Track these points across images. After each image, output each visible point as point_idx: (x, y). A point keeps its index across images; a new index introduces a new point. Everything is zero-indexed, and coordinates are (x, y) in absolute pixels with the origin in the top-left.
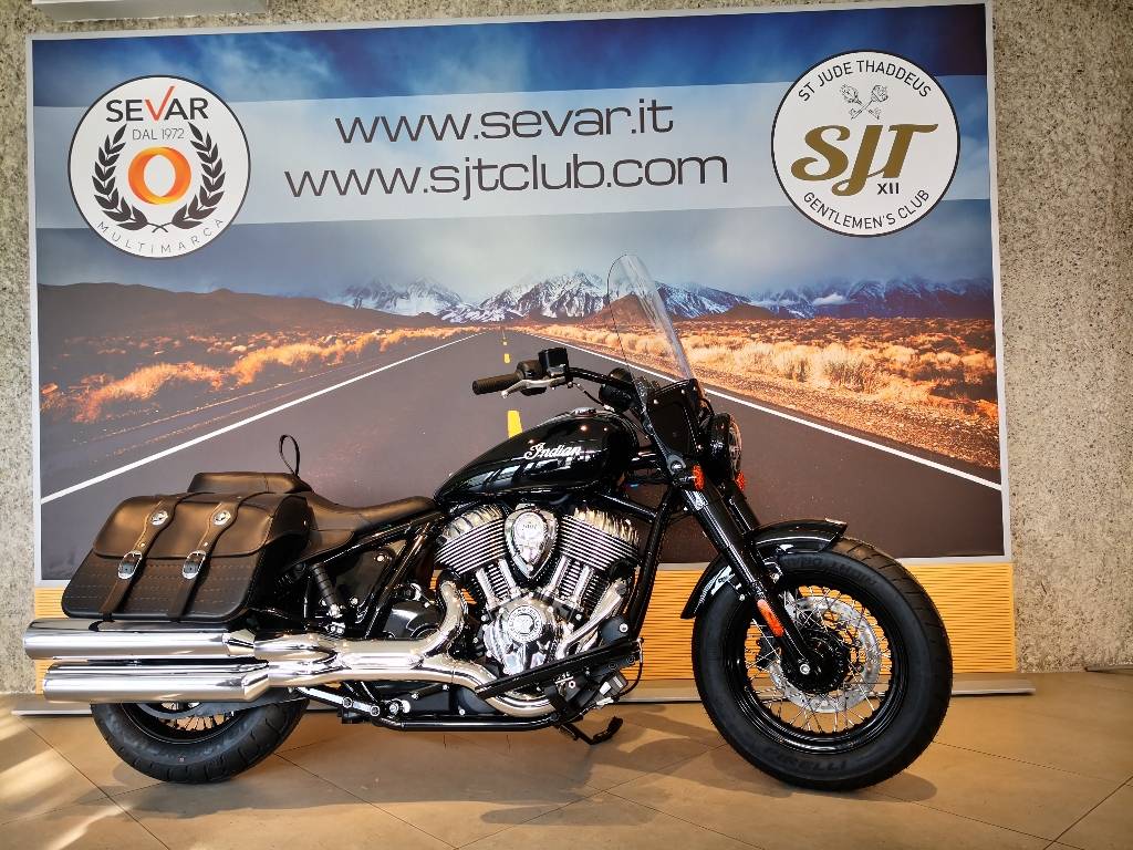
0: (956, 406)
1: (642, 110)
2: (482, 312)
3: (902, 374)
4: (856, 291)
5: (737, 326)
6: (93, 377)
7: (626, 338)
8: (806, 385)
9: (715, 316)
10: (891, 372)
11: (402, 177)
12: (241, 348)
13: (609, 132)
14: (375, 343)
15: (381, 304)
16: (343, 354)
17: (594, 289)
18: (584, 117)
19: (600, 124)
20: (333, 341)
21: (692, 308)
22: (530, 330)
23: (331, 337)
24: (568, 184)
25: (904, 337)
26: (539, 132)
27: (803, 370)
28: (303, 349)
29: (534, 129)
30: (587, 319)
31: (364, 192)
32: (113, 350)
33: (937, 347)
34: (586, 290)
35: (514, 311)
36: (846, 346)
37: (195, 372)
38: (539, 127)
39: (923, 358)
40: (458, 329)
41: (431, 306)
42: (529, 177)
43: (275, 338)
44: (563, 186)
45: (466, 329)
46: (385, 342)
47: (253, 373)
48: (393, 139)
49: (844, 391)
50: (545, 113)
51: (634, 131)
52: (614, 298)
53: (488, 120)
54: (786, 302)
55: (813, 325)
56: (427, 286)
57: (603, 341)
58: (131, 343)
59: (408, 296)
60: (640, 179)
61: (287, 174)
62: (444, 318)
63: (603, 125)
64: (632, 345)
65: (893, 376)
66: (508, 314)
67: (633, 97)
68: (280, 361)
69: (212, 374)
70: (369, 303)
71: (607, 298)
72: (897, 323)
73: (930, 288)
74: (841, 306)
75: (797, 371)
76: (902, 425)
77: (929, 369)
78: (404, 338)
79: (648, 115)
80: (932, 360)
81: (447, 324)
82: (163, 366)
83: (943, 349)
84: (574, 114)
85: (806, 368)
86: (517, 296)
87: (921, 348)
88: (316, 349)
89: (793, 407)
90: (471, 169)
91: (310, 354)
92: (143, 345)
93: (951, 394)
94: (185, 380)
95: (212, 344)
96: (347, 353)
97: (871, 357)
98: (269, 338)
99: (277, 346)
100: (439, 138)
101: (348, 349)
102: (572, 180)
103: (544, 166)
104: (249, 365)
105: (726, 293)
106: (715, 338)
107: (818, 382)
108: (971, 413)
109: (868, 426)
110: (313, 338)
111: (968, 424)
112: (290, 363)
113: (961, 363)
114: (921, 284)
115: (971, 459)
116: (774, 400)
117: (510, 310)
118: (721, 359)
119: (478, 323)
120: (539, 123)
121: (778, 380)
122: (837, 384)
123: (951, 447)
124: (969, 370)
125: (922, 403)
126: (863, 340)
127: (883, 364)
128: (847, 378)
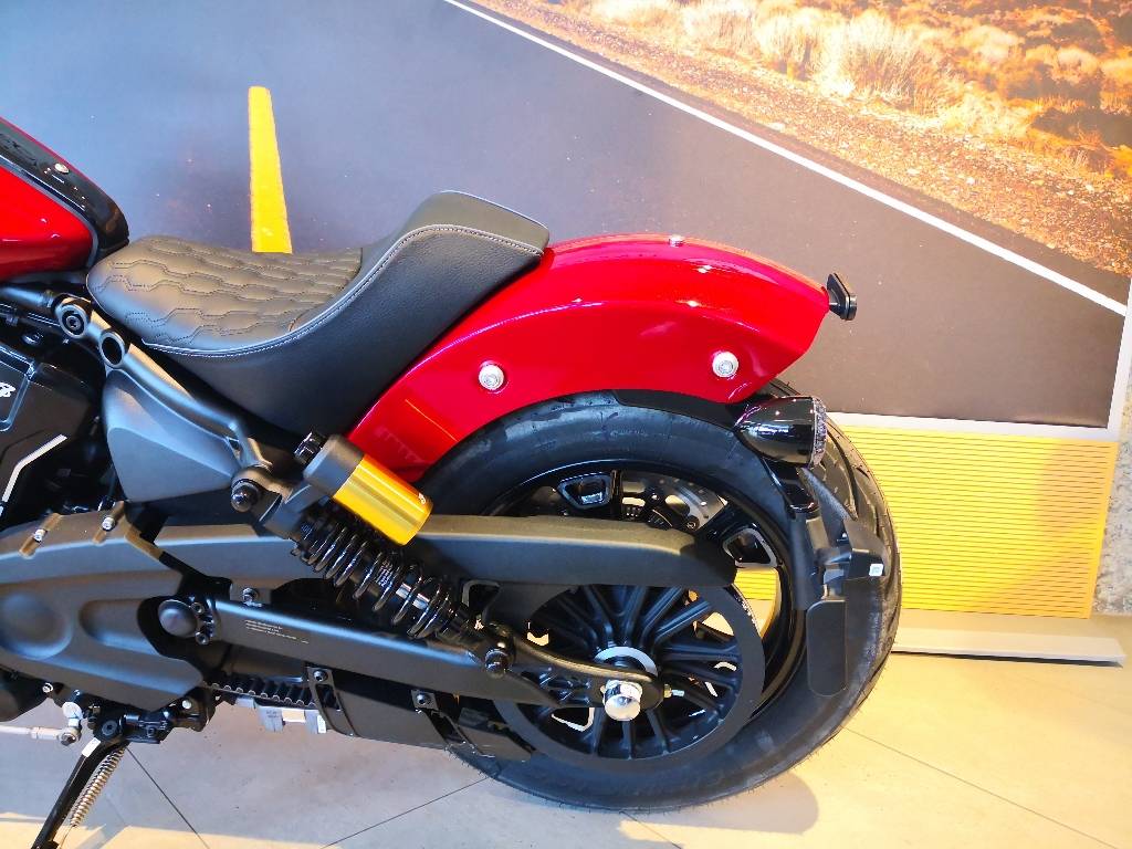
0: (1073, 154)
3: (988, 83)
8: (810, 87)
10: (967, 76)
25: (1003, 10)
27: (807, 56)
33: (1063, 36)
36: (894, 18)
39: (1031, 54)
49: (878, 107)
65: (969, 86)
75: (797, 57)
76: (971, 180)
77: (1038, 78)
80: (1047, 61)
83: (1072, 42)
85: (814, 54)
87: (1031, 34)
89: (779, 127)
93: (1071, 129)
97: (936, 43)
107: (833, 82)
108: (1100, 170)
109: (910, 174)
111: (1090, 188)
113: (1099, 72)
115: (1083, 255)
116: (747, 110)
121: (759, 73)
122: (867, 90)
123: (1052, 230)
124: (1112, 86)
125: (1014, 142)
126: (927, 9)
127: (956, 61)
128: (887, 81)
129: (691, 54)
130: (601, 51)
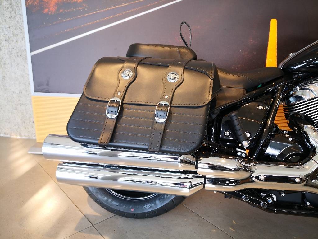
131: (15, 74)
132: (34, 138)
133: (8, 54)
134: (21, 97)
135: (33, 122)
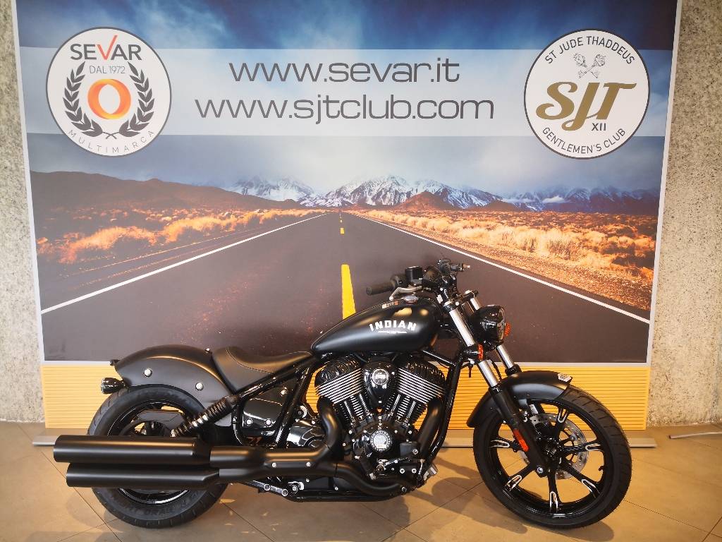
0: (627, 271)
1: (439, 65)
2: (327, 200)
3: (596, 249)
4: (571, 195)
5: (493, 215)
6: (71, 234)
7: (420, 220)
8: (533, 255)
9: (479, 208)
10: (589, 248)
11: (275, 106)
12: (168, 218)
13: (415, 80)
14: (256, 219)
15: (260, 193)
16: (235, 224)
17: (401, 188)
18: (400, 69)
19: (410, 74)
20: (228, 216)
21: (464, 202)
22: (358, 213)
23: (227, 213)
24: (387, 116)
25: (599, 226)
26: (369, 78)
27: (533, 244)
28: (209, 221)
29: (364, 76)
30: (395, 207)
31: (249, 116)
32: (83, 217)
33: (620, 233)
34: (396, 188)
35: (348, 200)
36: (562, 231)
37: (138, 233)
38: (367, 75)
39: (610, 239)
40: (311, 211)
41: (294, 195)
42: (361, 109)
43: (190, 212)
44: (383, 117)
45: (317, 211)
46: (263, 218)
47: (176, 235)
48: (269, 79)
49: (558, 259)
50: (373, 65)
51: (432, 80)
52: (414, 193)
53: (334, 68)
54: (526, 200)
55: (541, 216)
56: (291, 182)
57: (405, 222)
58: (95, 213)
59: (278, 187)
60: (435, 114)
61: (197, 101)
62: (302, 203)
63: (412, 75)
64: (424, 225)
65: (589, 251)
66: (343, 202)
67: (433, 56)
68: (194, 227)
69: (149, 235)
70: (252, 192)
71: (409, 194)
72: (596, 217)
73: (619, 195)
74: (561, 204)
75: (529, 245)
76: (592, 282)
77: (613, 246)
78: (275, 216)
79: (443, 69)
80: (616, 241)
81: (304, 207)
82: (117, 228)
83: (623, 235)
84: (393, 66)
85: (535, 244)
86: (350, 190)
87: (609, 233)
88: (217, 221)
89: (524, 268)
90: (322, 102)
91: (214, 224)
92: (103, 214)
93: (626, 263)
94: (132, 238)
95: (149, 215)
96: (238, 224)
97: (577, 238)
98: (186, 212)
99: (191, 218)
100: (300, 80)
101: (238, 222)
102: (390, 113)
103: (370, 102)
104: (174, 230)
105: (486, 193)
106: (478, 222)
107: (542, 252)
108: (637, 276)
109: (571, 282)
110: (216, 213)
111: (633, 282)
112: (200, 229)
113: (634, 244)
114: (614, 191)
115: (633, 304)
116: (512, 263)
117: (345, 199)
118: (481, 236)
119: (324, 207)
120: (369, 72)
121: (517, 251)
122: (554, 254)
123: (621, 296)
124: (638, 248)
125: (606, 268)
126: (573, 227)
127: (584, 243)
128: (560, 251)
129: (492, 246)
130: (462, 247)
131: (18, 333)
132: (42, 421)
133: (10, 307)
134: (25, 364)
135: (42, 399)
